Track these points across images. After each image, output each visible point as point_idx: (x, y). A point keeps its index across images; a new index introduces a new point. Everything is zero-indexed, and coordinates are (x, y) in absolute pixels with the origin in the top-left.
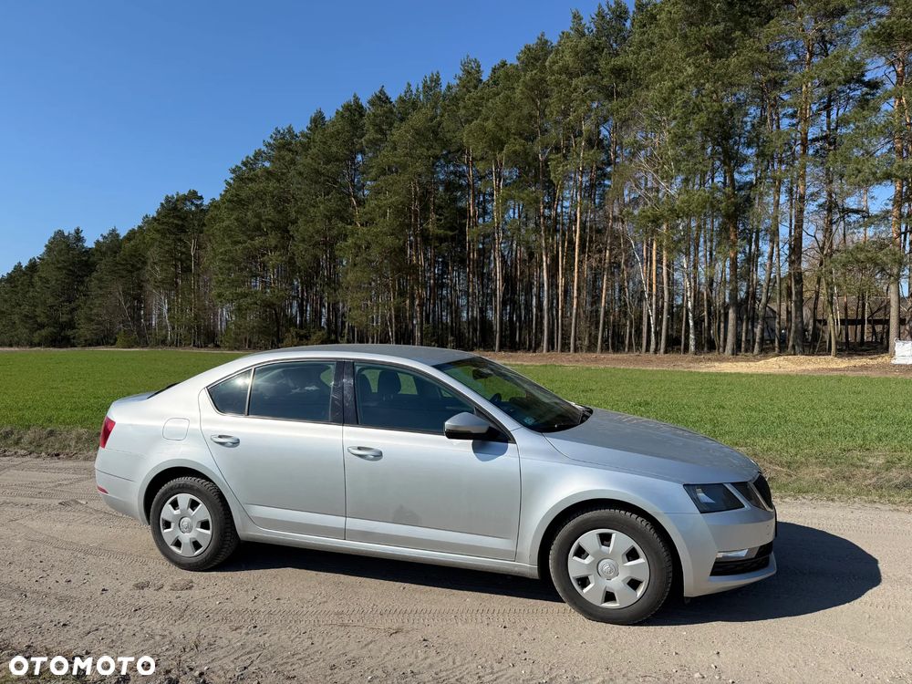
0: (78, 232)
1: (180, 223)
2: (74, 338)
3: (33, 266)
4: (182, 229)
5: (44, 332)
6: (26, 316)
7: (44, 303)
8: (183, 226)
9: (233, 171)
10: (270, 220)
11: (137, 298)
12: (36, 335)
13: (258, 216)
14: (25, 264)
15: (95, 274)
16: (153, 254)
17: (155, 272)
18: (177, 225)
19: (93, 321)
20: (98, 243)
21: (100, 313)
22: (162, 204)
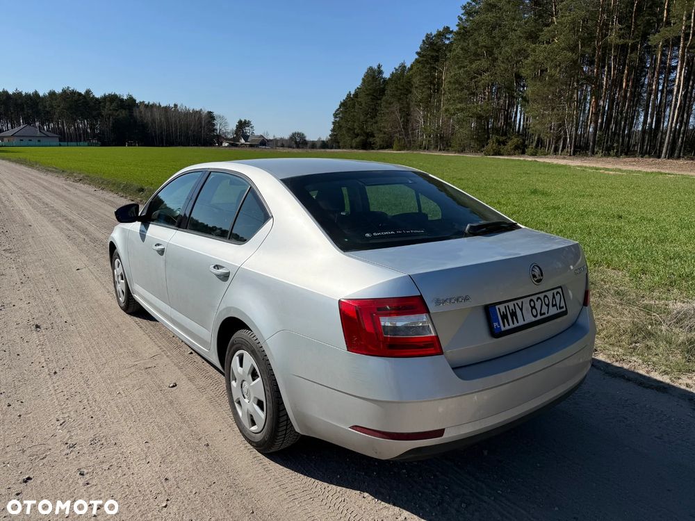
0: (379, 67)
1: (435, 54)
2: (373, 144)
3: (356, 95)
4: (436, 59)
5: (358, 139)
6: (349, 128)
7: (359, 120)
8: (437, 56)
9: (464, 7)
10: (485, 47)
11: (407, 114)
12: (353, 141)
13: (476, 44)
14: (353, 92)
15: (384, 98)
16: (416, 81)
17: (417, 94)
18: (432, 56)
19: (381, 131)
20: (393, 75)
21: (386, 126)
22: (423, 41)
